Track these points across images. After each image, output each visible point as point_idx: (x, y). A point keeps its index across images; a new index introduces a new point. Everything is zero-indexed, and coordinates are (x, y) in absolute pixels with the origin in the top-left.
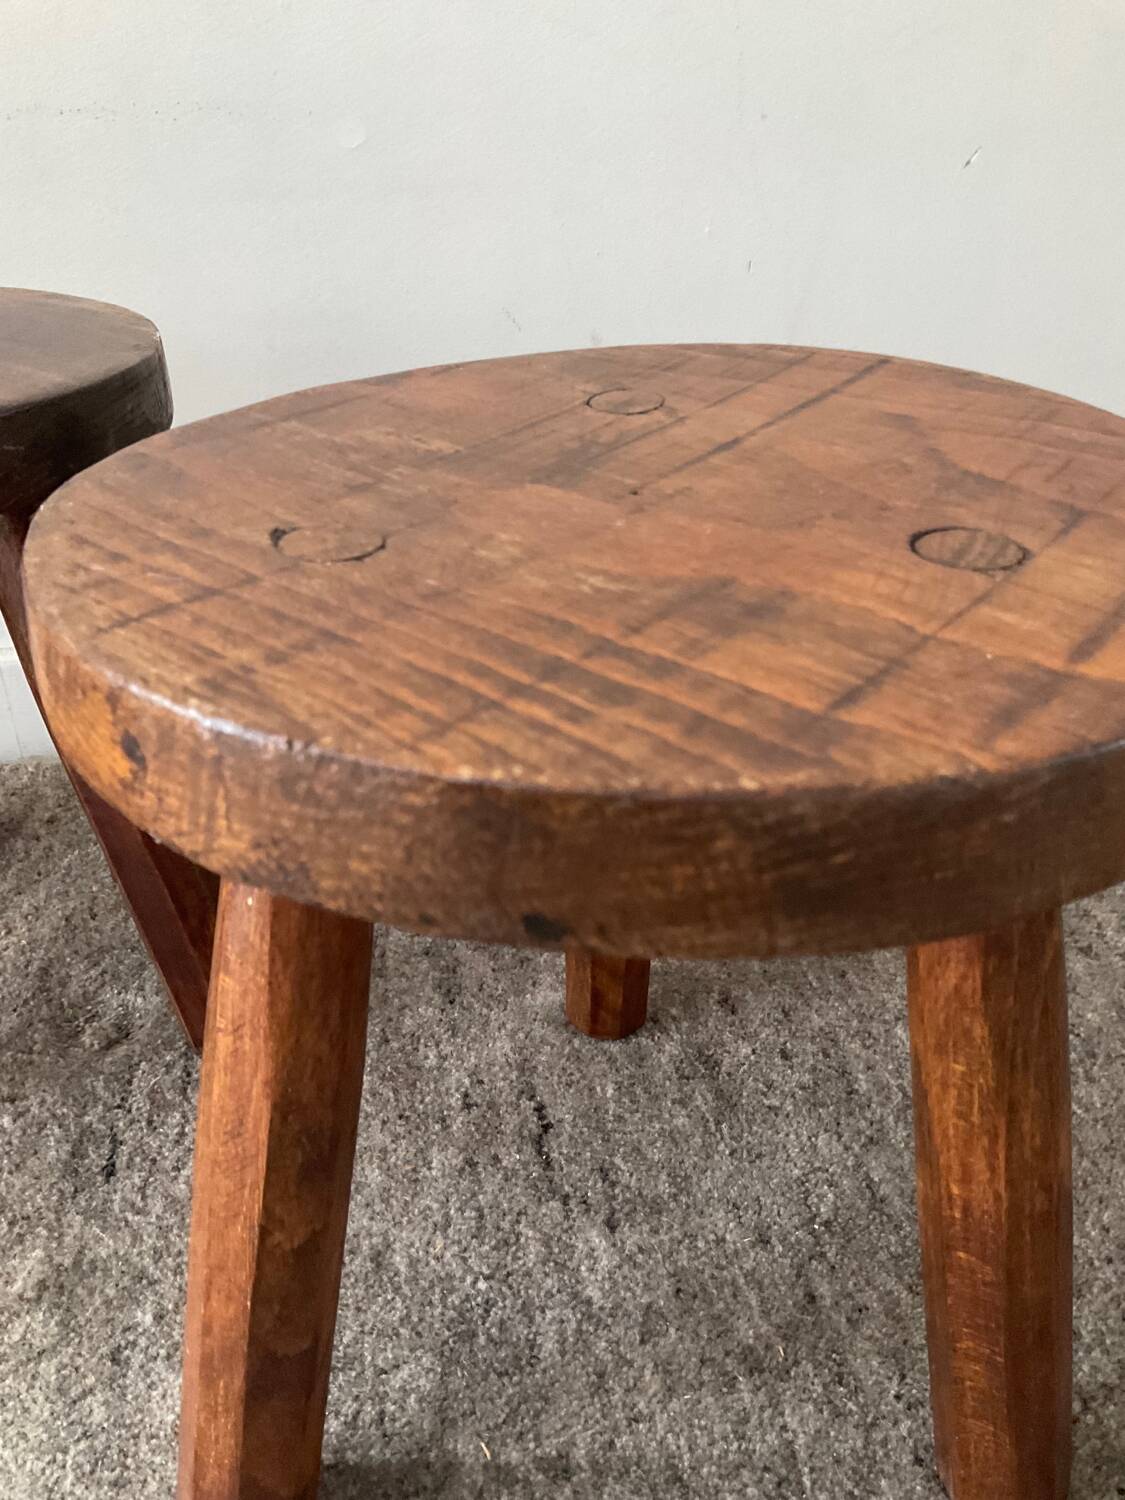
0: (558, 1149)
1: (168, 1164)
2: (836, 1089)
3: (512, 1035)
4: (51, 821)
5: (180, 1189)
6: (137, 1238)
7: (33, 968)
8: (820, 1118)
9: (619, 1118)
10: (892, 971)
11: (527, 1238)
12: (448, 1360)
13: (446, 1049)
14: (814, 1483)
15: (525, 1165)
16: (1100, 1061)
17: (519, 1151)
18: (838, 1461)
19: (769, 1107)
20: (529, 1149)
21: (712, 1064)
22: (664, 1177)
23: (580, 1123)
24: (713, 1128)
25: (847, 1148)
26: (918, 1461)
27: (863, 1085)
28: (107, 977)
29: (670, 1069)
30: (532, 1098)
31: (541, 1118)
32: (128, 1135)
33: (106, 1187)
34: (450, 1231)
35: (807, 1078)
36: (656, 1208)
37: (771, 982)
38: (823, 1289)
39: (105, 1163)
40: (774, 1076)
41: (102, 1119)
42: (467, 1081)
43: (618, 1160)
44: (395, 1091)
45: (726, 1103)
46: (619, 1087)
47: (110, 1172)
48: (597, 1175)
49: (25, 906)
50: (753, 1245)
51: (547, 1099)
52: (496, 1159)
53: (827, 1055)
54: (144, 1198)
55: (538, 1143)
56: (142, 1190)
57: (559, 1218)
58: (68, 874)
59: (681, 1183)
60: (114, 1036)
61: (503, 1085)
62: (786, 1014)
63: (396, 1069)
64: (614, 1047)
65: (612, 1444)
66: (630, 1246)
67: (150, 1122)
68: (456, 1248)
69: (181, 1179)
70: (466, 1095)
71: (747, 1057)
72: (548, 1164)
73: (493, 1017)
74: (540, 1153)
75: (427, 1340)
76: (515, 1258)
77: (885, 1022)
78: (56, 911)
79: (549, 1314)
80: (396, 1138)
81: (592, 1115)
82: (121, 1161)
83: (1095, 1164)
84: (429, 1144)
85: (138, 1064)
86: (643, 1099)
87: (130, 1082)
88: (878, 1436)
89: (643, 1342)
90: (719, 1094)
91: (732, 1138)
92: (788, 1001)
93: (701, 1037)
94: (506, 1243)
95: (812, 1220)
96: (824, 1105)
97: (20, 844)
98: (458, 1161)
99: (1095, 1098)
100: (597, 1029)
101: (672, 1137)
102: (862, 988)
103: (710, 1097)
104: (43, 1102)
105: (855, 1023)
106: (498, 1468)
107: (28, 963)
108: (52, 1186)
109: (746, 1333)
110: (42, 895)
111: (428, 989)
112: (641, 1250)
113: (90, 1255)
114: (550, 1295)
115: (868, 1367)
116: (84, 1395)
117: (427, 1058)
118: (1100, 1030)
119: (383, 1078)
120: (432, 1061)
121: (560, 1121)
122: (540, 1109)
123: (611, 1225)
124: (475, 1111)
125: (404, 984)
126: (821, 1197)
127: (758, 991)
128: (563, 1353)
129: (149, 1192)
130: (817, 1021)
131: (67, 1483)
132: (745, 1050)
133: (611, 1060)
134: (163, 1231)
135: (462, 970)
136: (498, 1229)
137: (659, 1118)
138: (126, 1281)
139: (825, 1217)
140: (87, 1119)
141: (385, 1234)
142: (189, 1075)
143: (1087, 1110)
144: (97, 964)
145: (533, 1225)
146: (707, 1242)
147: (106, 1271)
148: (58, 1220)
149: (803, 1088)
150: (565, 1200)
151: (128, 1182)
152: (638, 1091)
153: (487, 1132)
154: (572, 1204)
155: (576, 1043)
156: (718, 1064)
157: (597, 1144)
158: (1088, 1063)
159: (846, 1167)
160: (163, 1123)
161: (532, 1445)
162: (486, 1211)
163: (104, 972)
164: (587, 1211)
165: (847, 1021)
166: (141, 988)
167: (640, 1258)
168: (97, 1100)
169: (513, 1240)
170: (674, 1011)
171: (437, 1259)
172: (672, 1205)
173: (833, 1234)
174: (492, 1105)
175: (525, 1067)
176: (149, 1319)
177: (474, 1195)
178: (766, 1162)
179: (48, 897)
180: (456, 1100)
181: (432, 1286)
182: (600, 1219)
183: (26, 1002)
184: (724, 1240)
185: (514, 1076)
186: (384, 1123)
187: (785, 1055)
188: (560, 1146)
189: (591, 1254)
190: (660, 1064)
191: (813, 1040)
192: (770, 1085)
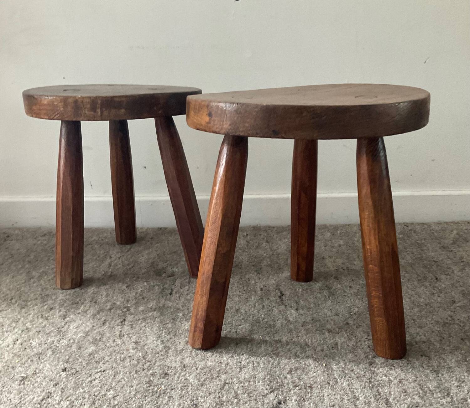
1: (185, 294)
2: (364, 293)
3: (275, 280)
4: (152, 238)
5: (188, 298)
6: (178, 304)
7: (150, 262)
8: (357, 298)
9: (302, 295)
11: (275, 311)
12: (253, 325)
13: (256, 281)
14: (341, 348)
15: (276, 300)
17: (275, 297)
18: (348, 346)
19: (344, 295)
20: (277, 298)
22: (312, 304)
23: (292, 295)
24: (327, 298)
25: (364, 302)
26: (369, 347)
28: (169, 265)
29: (318, 288)
30: (279, 290)
32: (175, 289)
33: (170, 296)
34: (256, 308)
35: (356, 291)
36: (309, 308)
37: (350, 275)
38: (351, 322)
41: (168, 286)
42: (262, 286)
43: (301, 301)
44: (243, 286)
45: (332, 294)
46: (303, 290)
47: (171, 294)
48: (295, 303)
49: (147, 252)
50: (334, 316)
51: (283, 291)
52: (269, 299)
53: (363, 288)
55: (280, 297)
56: (179, 297)
57: (284, 308)
58: (157, 248)
59: (317, 305)
60: (170, 275)
61: (272, 288)
62: (353, 280)
63: (244, 283)
64: (303, 284)
65: (292, 339)
66: (301, 313)
67: (180, 288)
68: (257, 310)
69: (189, 296)
70: (262, 289)
72: (282, 300)
73: (270, 277)
74: (280, 299)
75: (248, 322)
76: (272, 313)
78: (155, 253)
79: (279, 321)
80: (243, 294)
81: (295, 294)
82: (174, 292)
83: (434, 309)
84: (251, 295)
85: (177, 279)
86: (309, 292)
87: (175, 282)
88: (359, 343)
89: (302, 326)
90: (330, 293)
91: (332, 300)
92: (354, 279)
93: (328, 283)
95: (351, 313)
96: (359, 295)
97: (144, 242)
98: (259, 298)
99: (439, 299)
100: (298, 279)
101: (316, 298)
103: (328, 293)
104: (154, 283)
106: (264, 340)
107: (148, 262)
108: (157, 295)
109: (329, 326)
111: (253, 272)
113: (167, 305)
114: (280, 318)
115: (359, 333)
116: (166, 324)
120: (253, 282)
121: (286, 294)
122: (281, 292)
123: (297, 310)
124: (263, 291)
125: (247, 271)
126: (354, 309)
127: (345, 276)
128: (282, 326)
129: (181, 298)
130: (362, 282)
131: (163, 335)
132: (340, 286)
133: (301, 285)
134: (184, 303)
135: (263, 269)
136: (268, 309)
137: (313, 295)
138: (176, 310)
139: (355, 312)
140: (165, 286)
141: (239, 307)
143: (436, 301)
144: (166, 263)
145: (277, 309)
146: (322, 314)
147: (171, 308)
148: (159, 300)
149: (354, 293)
150: (286, 306)
151: (175, 296)
153: (267, 294)
154: (288, 306)
155: (293, 282)
156: (331, 288)
157: (296, 298)
158: (439, 293)
159: (363, 305)
160: (184, 288)
161: (272, 338)
162: (265, 306)
163: (168, 264)
164: (291, 308)
166: (177, 267)
167: (304, 315)
168: (167, 284)
169: (271, 310)
170: (321, 279)
171: (252, 312)
172: (314, 308)
173: (356, 315)
174: (269, 291)
175: (278, 285)
176: (181, 315)
177: (262, 303)
178: (340, 304)
179: (152, 251)
180: (259, 289)
181: (250, 315)
182: (294, 309)
183: (148, 268)
184: (326, 314)
185: (275, 286)
186: (240, 291)
187: (350, 287)
188: (286, 298)
189: (291, 314)
190: (315, 287)
191: (359, 285)
192: (345, 292)
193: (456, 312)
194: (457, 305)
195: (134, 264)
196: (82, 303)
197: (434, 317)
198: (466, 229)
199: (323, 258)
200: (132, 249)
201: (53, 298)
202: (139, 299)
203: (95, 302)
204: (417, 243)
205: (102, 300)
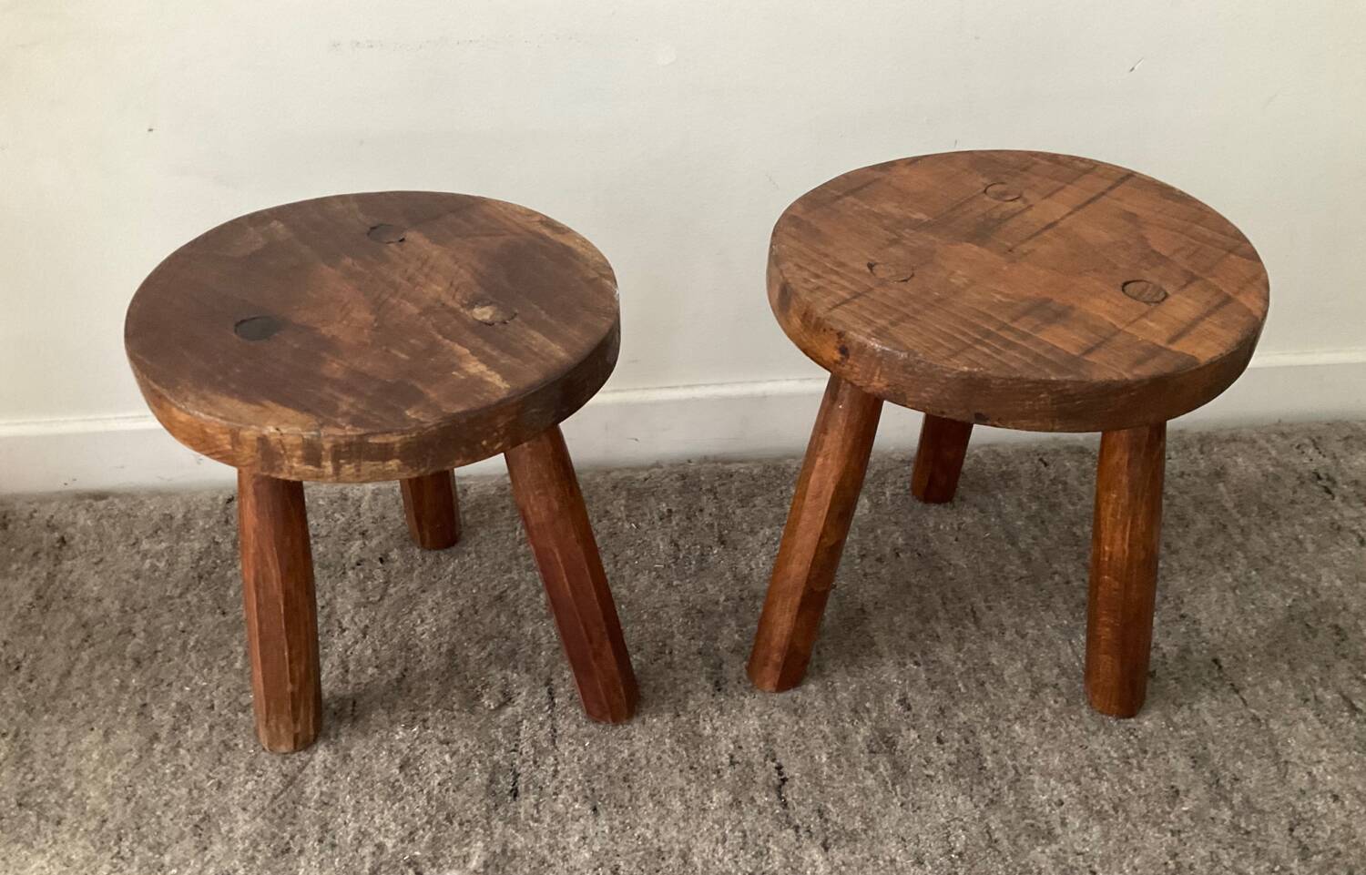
0: (791, 794)
1: (550, 790)
2: (971, 765)
3: (760, 716)
5: (559, 807)
6: (537, 837)
7: (444, 649)
8: (960, 785)
9: (830, 778)
10: (1016, 683)
11: (774, 851)
13: (717, 723)
15: (771, 804)
16: (1149, 756)
17: (767, 796)
19: (927, 776)
20: (774, 795)
21: (891, 744)
22: (858, 818)
23: (804, 778)
24: (890, 788)
25: (976, 806)
27: (989, 764)
28: (493, 657)
29: (863, 746)
30: (773, 760)
31: (780, 774)
32: (523, 769)
33: (514, 804)
34: (727, 844)
35: (953, 758)
36: (853, 837)
37: (933, 688)
39: (511, 787)
40: (931, 755)
41: (505, 758)
42: (732, 746)
43: (829, 806)
44: (686, 750)
45: (900, 771)
46: (830, 756)
47: (515, 793)
48: (816, 814)
49: (430, 600)
50: (913, 865)
51: (784, 762)
52: (752, 800)
53: (967, 742)
54: (538, 812)
55: (779, 789)
56: (536, 806)
57: (793, 839)
58: (453, 578)
59: (869, 823)
60: (502, 700)
61: (755, 752)
62: (942, 711)
63: (687, 735)
64: (827, 727)
66: (837, 861)
67: (535, 762)
68: (730, 855)
69: (559, 801)
70: (732, 757)
71: (914, 740)
72: (785, 805)
73: (747, 702)
74: (780, 798)
76: (767, 864)
77: (1009, 720)
78: (451, 608)
80: (689, 782)
81: (812, 773)
82: (521, 787)
84: (711, 787)
85: (521, 721)
86: (846, 765)
87: (518, 734)
90: (895, 765)
91: (903, 795)
92: (944, 702)
93: (885, 724)
94: (761, 854)
95: (950, 852)
96: (963, 776)
98: (730, 799)
99: (1142, 782)
101: (864, 792)
102: (995, 695)
103: (889, 766)
104: (466, 746)
105: (988, 720)
107: (440, 645)
108: (481, 801)
110: (440, 593)
111: (703, 679)
112: (844, 864)
113: (511, 847)
117: (705, 728)
118: (1152, 734)
119: (678, 741)
120: (708, 731)
121: (793, 777)
122: (779, 768)
123: (826, 847)
124: (738, 767)
125: (687, 675)
126: (957, 837)
127: (924, 693)
129: (541, 808)
130: (963, 717)
132: (913, 734)
133: (825, 736)
134: (553, 834)
135: (725, 666)
136: (756, 845)
137: (856, 779)
138: (535, 864)
139: (959, 850)
140: (495, 758)
141: (687, 842)
142: (555, 731)
143: (1135, 790)
144: (484, 648)
145: (777, 843)
146: (885, 861)
147: (523, 857)
148: (488, 823)
149: (950, 764)
150: (797, 828)
151: (527, 802)
152: (843, 760)
153: (746, 781)
154: (801, 832)
156: (894, 744)
157: (816, 793)
159: (974, 819)
160: (544, 763)
162: (748, 833)
163: (490, 654)
164: (811, 836)
165: (983, 718)
166: (515, 667)
167: (843, 868)
168: (500, 745)
169: (765, 852)
170: (868, 705)
171: (720, 861)
172: (864, 836)
173: (963, 861)
174: (749, 764)
175: (768, 739)
177: (740, 822)
178: (923, 812)
179: (444, 596)
180: (725, 759)
182: (819, 842)
183: (443, 673)
184: (895, 860)
185: (762, 744)
186: (681, 771)
187: (940, 741)
188: (792, 793)
189: (813, 864)
190: (857, 743)
191: (959, 730)
192: (928, 760)
193: (1183, 836)
194: (1184, 809)
195: (407, 660)
196: (301, 852)
197: (1137, 861)
198: (1182, 475)
199: (863, 611)
200: (392, 591)
201: (224, 829)
202: (439, 825)
203: (333, 846)
204: (1074, 534)
205: (348, 834)
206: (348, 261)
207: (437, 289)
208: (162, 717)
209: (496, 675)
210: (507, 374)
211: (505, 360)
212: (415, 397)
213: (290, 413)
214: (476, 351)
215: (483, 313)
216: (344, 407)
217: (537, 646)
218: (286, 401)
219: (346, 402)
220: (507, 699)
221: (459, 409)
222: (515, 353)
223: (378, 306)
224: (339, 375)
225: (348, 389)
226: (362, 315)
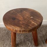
7: (23, 40)
111: (42, 43)
206: (20, 13)
207: (27, 15)
208: (5, 45)
209: (27, 42)
210: (36, 23)
211: (35, 22)
212: (29, 26)
213: (18, 27)
214: (32, 21)
215: (32, 17)
216: (23, 27)
217: (30, 40)
218: (17, 26)
219: (23, 26)
220: (28, 44)
221: (33, 27)
222: (36, 21)
223: (23, 17)
224: (21, 23)
225: (23, 25)
226: (22, 18)
